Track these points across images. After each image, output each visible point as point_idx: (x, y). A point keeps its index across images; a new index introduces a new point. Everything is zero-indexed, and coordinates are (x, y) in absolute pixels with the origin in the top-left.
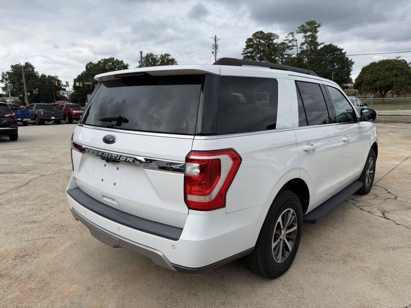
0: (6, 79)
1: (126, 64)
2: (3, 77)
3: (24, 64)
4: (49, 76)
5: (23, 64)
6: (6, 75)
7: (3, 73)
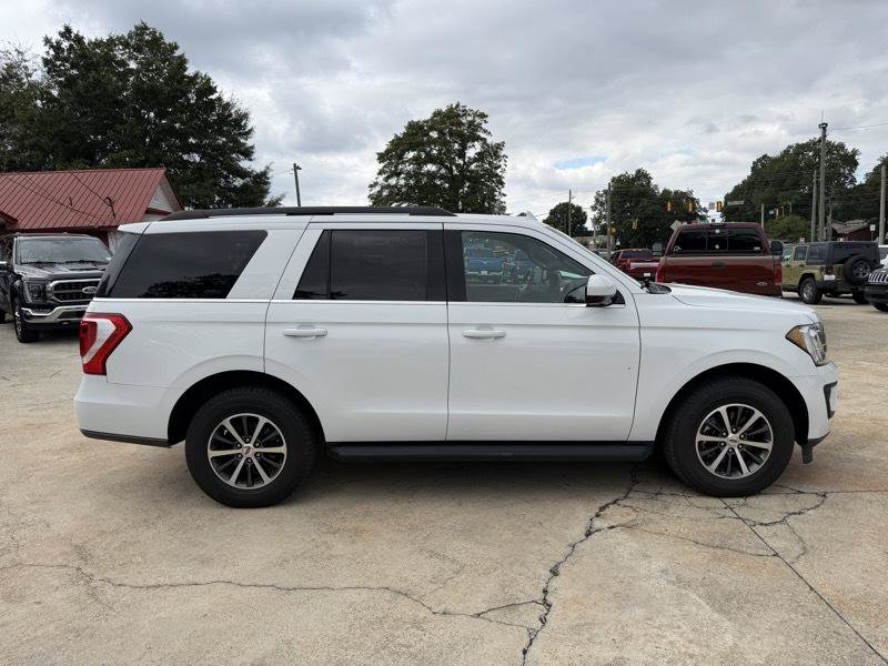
0: (602, 204)
1: (850, 150)
2: (597, 200)
3: (634, 173)
4: (676, 192)
5: (632, 173)
6: (602, 196)
7: (598, 193)
